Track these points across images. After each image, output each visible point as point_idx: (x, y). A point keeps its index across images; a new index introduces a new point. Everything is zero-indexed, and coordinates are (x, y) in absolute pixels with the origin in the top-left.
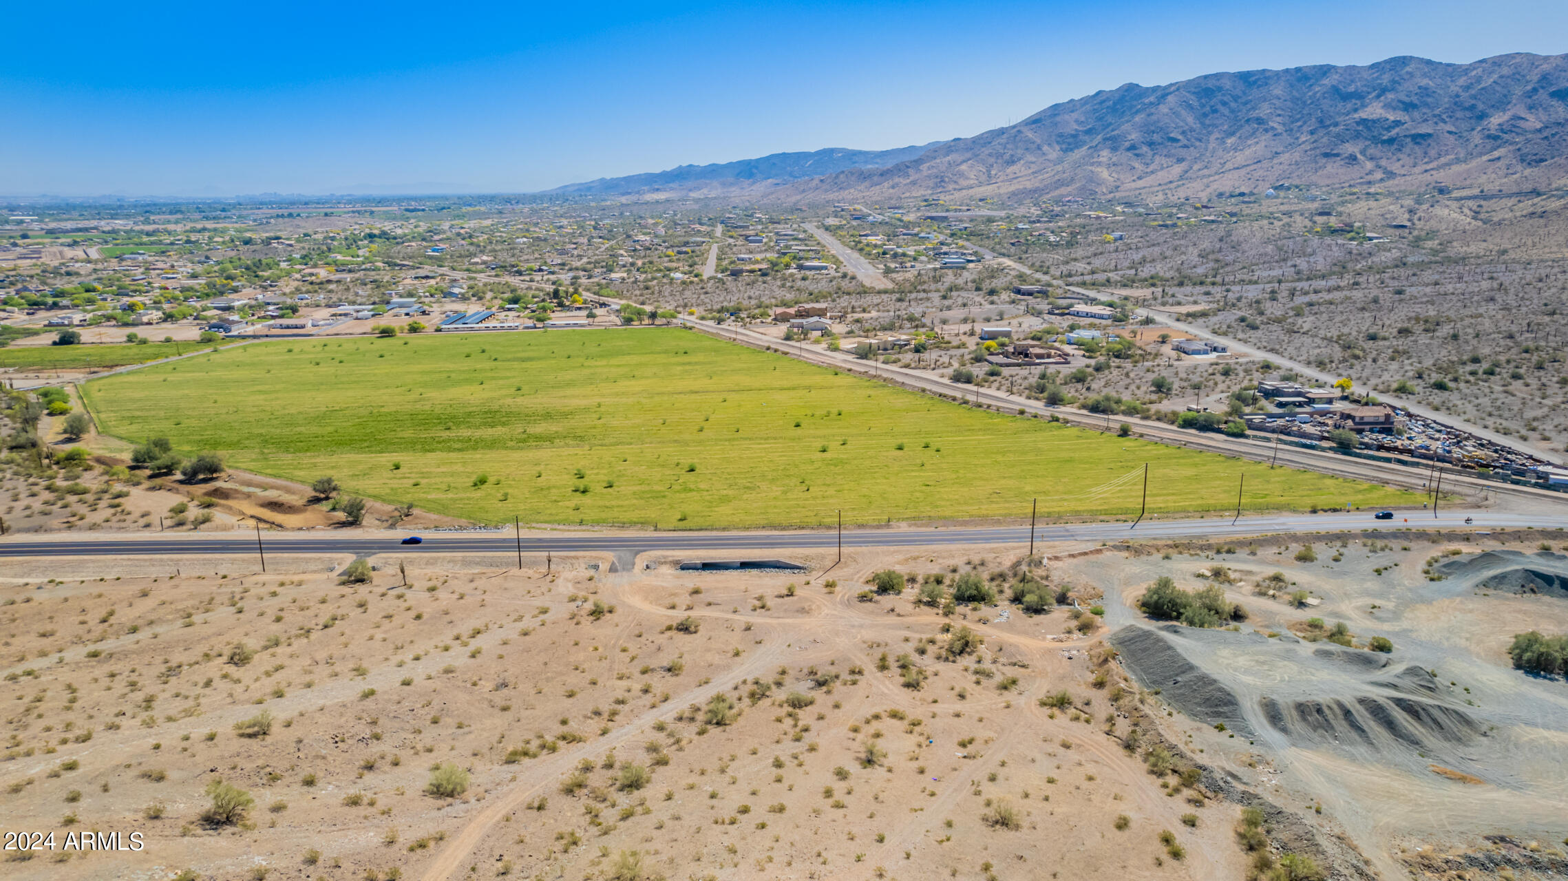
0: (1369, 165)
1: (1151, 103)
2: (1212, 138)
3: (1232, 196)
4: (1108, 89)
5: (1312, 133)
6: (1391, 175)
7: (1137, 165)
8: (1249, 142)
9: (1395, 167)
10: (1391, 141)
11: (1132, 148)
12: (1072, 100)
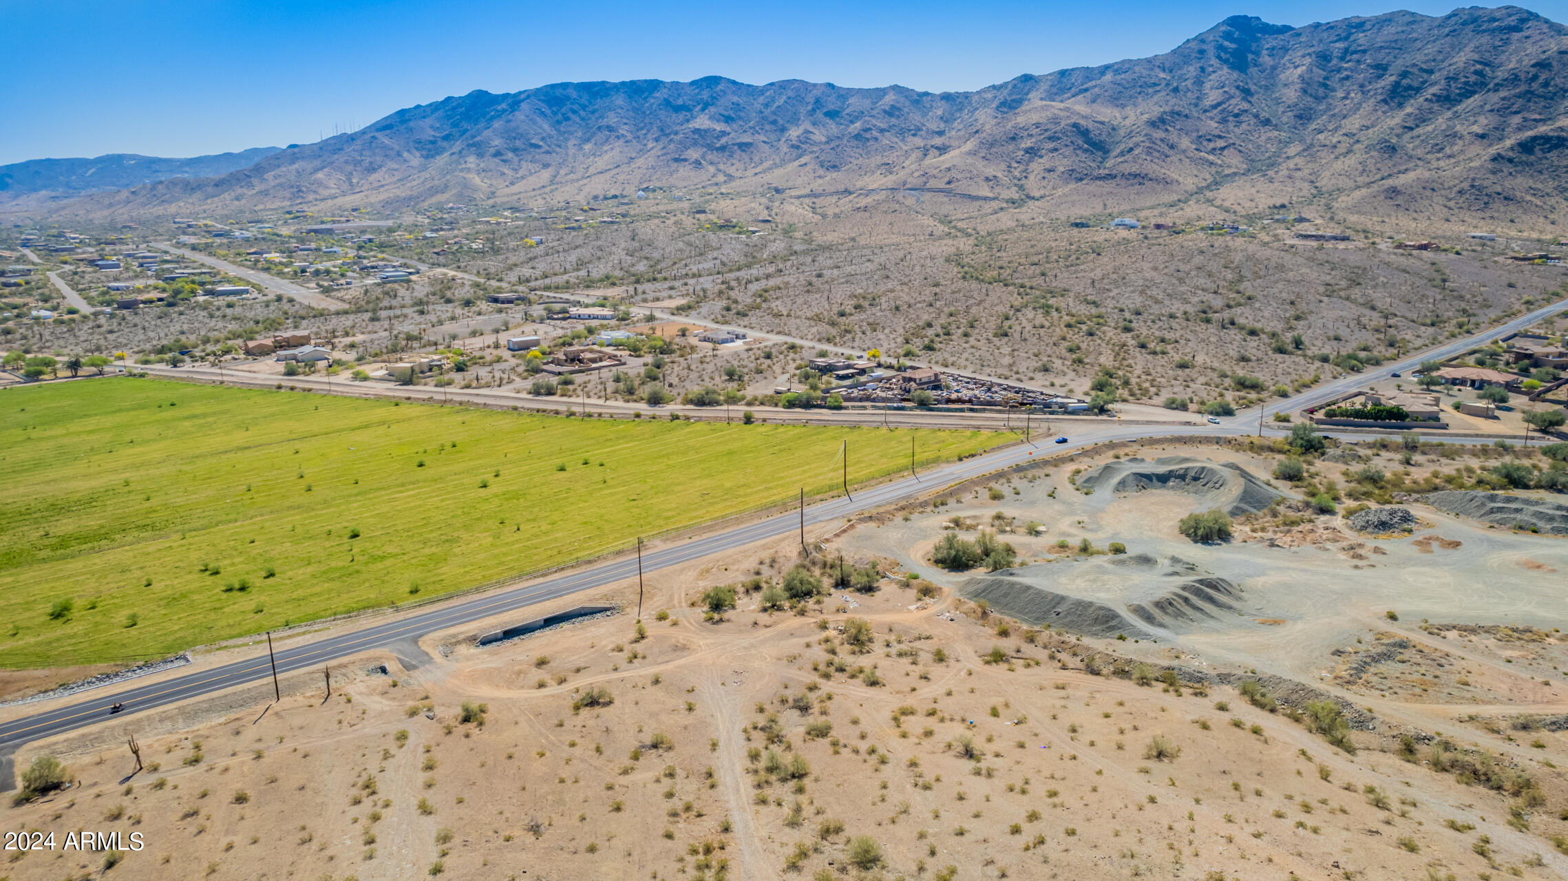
0: (712, 169)
1: (504, 111)
2: (571, 143)
3: (606, 198)
4: (456, 95)
5: (657, 140)
6: (730, 177)
7: (506, 171)
8: (605, 148)
9: (731, 171)
10: (723, 148)
11: (498, 154)
12: (418, 106)
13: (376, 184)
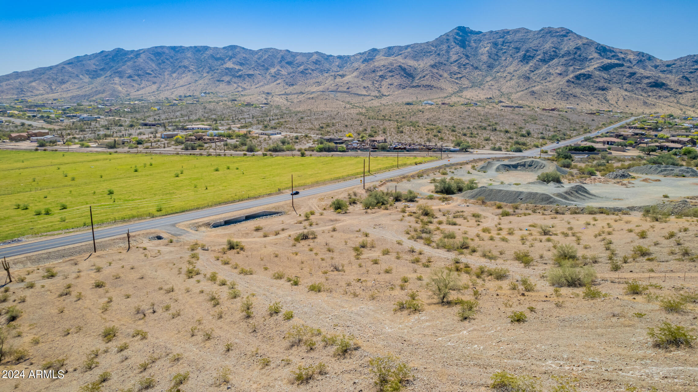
0: (235, 85)
1: (132, 58)
2: (166, 73)
3: (185, 97)
4: (107, 50)
5: (208, 73)
6: (244, 89)
7: (134, 85)
8: (183, 76)
9: (245, 86)
10: (240, 76)
11: (130, 77)
12: (86, 55)
13: (65, 89)
